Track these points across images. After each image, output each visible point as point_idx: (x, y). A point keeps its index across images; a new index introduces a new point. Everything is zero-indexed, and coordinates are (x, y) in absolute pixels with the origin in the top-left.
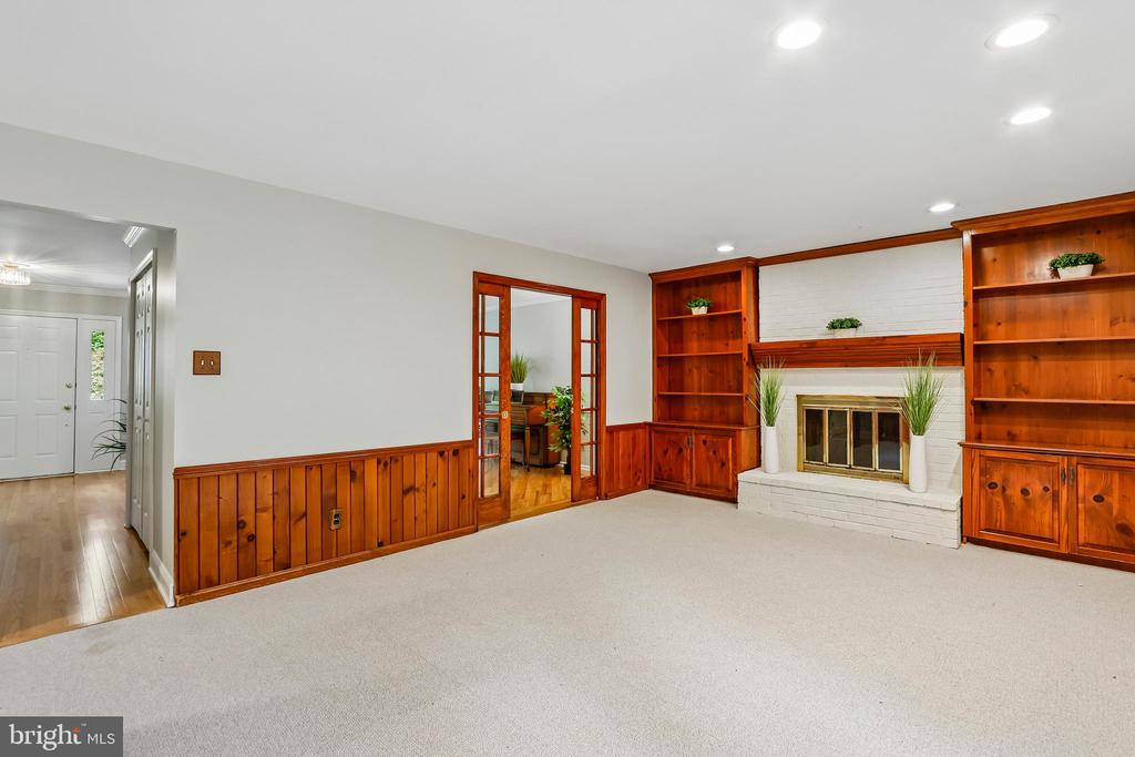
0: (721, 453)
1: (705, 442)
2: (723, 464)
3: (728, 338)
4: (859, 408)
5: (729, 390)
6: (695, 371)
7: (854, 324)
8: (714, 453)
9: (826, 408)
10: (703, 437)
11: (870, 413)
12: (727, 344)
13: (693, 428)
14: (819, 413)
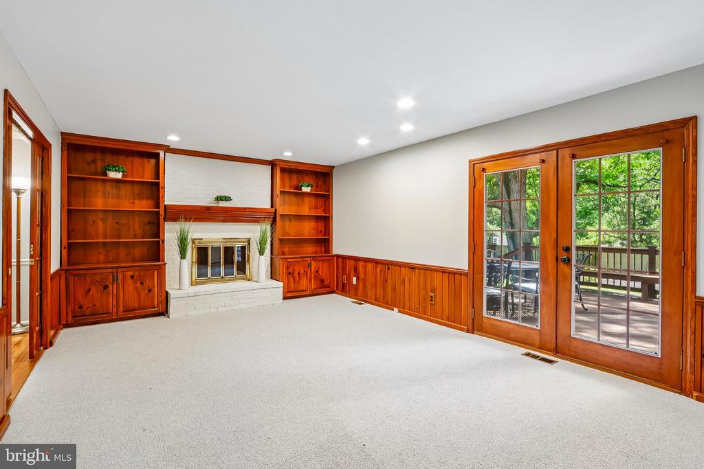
0: (148, 283)
1: (132, 277)
2: (149, 291)
3: (134, 199)
4: (228, 245)
5: (135, 236)
6: (100, 223)
7: (227, 199)
8: (142, 283)
9: (210, 246)
10: (130, 273)
11: (232, 247)
12: (133, 203)
13: (121, 267)
14: (206, 249)
